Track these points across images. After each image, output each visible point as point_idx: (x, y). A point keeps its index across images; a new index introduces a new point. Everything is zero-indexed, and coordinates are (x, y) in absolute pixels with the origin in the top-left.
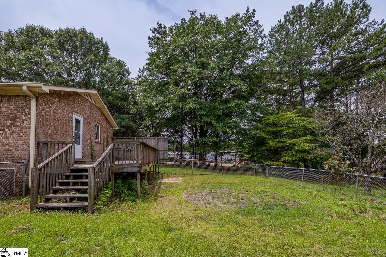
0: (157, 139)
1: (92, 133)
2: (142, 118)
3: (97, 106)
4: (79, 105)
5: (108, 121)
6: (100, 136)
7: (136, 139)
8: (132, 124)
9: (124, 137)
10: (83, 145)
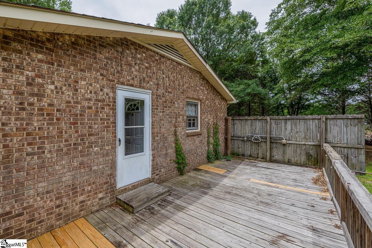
0: (326, 119)
1: (180, 119)
2: (275, 80)
3: (191, 68)
4: (137, 68)
5: (218, 92)
6: (201, 122)
7: (269, 120)
8: (260, 89)
9: (246, 117)
10: (152, 150)
